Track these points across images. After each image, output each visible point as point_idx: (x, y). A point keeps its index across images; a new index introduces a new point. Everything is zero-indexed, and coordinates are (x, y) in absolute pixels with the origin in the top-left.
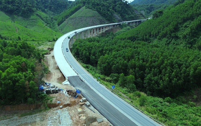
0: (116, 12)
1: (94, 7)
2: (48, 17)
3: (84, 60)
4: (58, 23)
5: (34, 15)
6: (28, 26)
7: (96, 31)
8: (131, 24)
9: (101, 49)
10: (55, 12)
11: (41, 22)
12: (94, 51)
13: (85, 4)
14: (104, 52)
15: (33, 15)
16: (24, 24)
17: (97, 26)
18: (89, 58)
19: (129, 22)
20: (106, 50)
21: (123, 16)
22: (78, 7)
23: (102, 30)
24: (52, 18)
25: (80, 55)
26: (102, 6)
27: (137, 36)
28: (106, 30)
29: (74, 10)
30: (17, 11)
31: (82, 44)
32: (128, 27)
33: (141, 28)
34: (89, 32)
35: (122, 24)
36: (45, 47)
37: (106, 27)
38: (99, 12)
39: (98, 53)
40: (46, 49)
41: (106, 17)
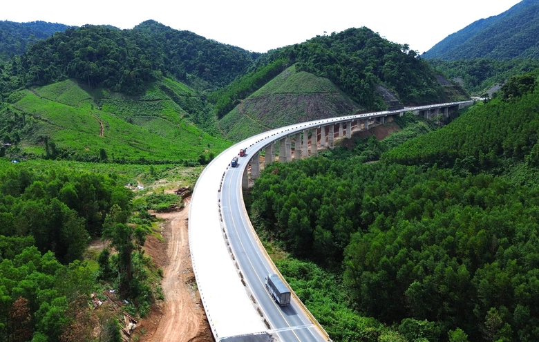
0: (384, 81)
1: (320, 66)
2: (193, 93)
3: (293, 242)
4: (218, 110)
5: (155, 89)
6: (136, 120)
7: (327, 134)
8: (428, 116)
9: (351, 204)
10: (212, 81)
11: (171, 109)
12: (328, 211)
13: (297, 59)
14: (364, 214)
15: (153, 88)
16: (126, 112)
17: (330, 120)
18: (311, 235)
19: (421, 107)
20: (372, 208)
21: (405, 92)
22: (276, 66)
23: (344, 133)
24: (203, 98)
25: (277, 222)
26: (343, 65)
27: (456, 151)
28: (355, 130)
29: (264, 76)
30: (112, 79)
31: (286, 182)
32: (421, 123)
33: (468, 128)
34: (305, 137)
35: (401, 115)
36: (170, 183)
37: (355, 122)
38: (335, 81)
39: (342, 219)
40: (172, 192)
41: (355, 95)
